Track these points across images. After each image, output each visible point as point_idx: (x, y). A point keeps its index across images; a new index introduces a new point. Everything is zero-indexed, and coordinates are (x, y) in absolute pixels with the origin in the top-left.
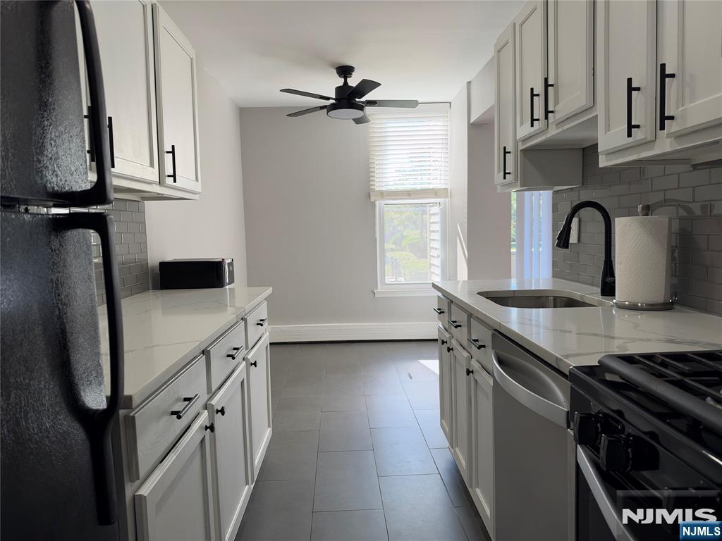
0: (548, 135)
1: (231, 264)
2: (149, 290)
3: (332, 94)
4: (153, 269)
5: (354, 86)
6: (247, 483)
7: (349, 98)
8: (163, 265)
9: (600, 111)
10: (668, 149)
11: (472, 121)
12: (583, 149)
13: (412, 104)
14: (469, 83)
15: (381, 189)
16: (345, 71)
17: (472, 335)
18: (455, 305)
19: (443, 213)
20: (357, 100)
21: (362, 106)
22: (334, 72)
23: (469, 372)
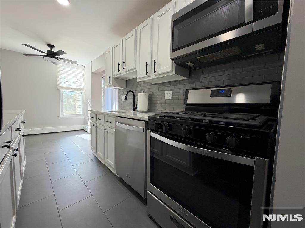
0: (122, 74)
5: (55, 52)
6: (21, 179)
7: (52, 55)
9: (137, 69)
10: (154, 78)
11: (92, 72)
12: (127, 80)
14: (91, 62)
15: (62, 86)
16: (51, 46)
17: (106, 121)
18: (98, 114)
19: (83, 95)
20: (56, 56)
21: (57, 59)
22: (47, 45)
23: (105, 130)
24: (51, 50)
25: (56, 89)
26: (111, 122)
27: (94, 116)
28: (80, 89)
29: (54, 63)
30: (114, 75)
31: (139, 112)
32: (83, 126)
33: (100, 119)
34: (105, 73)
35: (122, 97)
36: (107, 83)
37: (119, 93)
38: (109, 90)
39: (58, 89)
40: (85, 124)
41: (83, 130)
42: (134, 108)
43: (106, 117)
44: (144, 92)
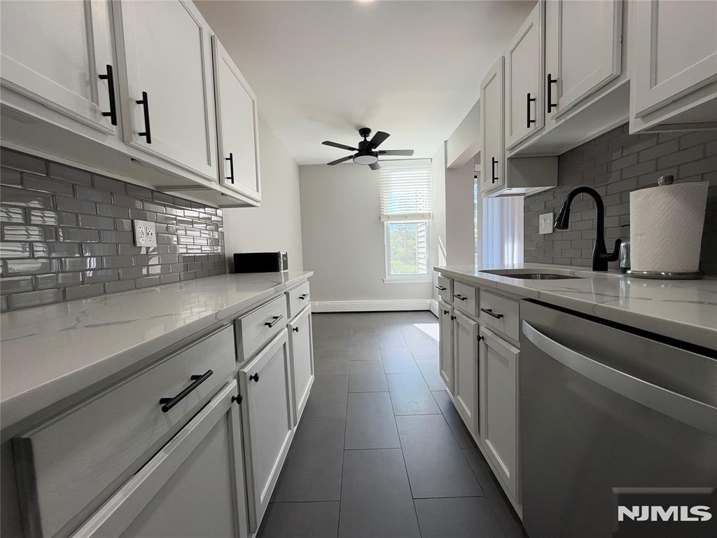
0: (545, 132)
1: (285, 256)
2: (225, 273)
3: (357, 147)
4: (230, 259)
5: (371, 140)
6: (290, 428)
7: (367, 149)
8: (236, 255)
11: (448, 166)
12: (559, 156)
13: (410, 152)
14: (445, 141)
15: (388, 214)
16: (365, 132)
17: (481, 307)
18: (458, 281)
19: (428, 228)
20: (373, 150)
21: (376, 155)
22: (358, 133)
23: (479, 338)
24: (365, 140)
25: (379, 221)
26: (502, 316)
27: (448, 287)
28: (423, 216)
29: (373, 167)
30: (512, 149)
31: (638, 276)
32: (429, 301)
33: (463, 299)
34: (480, 163)
35: (542, 221)
36: (485, 180)
37: (527, 209)
38: (493, 203)
39: (382, 220)
40: (433, 298)
41: (429, 311)
42: (602, 256)
43: (481, 292)
44: (670, 180)
